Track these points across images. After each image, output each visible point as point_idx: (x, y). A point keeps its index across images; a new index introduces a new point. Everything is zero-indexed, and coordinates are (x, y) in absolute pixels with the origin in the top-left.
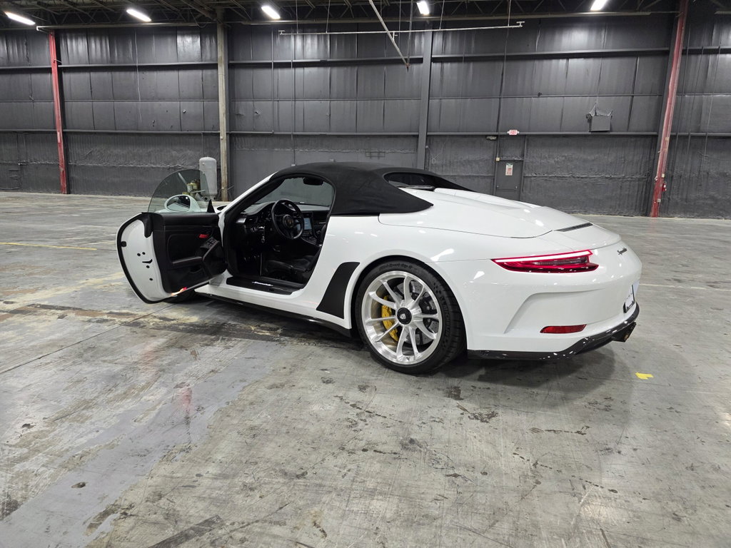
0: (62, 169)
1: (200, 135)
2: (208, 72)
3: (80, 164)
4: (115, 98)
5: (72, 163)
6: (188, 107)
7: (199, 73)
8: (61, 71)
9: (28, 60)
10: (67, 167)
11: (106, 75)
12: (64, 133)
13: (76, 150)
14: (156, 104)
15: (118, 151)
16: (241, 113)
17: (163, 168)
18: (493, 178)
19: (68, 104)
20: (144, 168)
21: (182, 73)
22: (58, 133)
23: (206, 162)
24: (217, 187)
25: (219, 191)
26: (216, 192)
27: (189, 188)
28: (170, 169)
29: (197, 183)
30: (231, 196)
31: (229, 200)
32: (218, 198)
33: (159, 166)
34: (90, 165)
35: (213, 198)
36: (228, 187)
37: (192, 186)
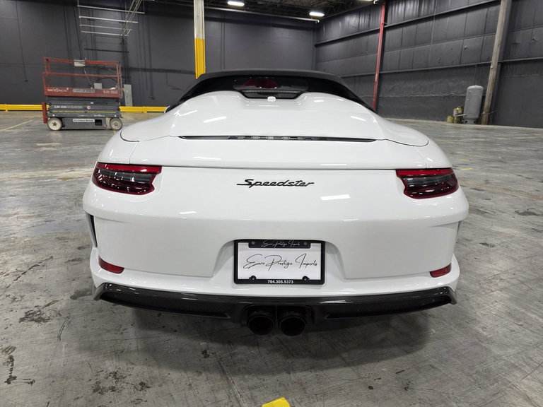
0: (374, 100)
1: (473, 66)
2: (493, 9)
3: (385, 96)
4: (416, 44)
5: (381, 96)
6: (469, 43)
7: (485, 11)
8: (385, 30)
9: (369, 25)
10: (378, 98)
11: (413, 27)
12: (380, 75)
13: (385, 86)
14: (444, 44)
15: (411, 85)
16: (518, 41)
17: (440, 97)
19: (386, 54)
20: (426, 97)
21: (471, 15)
22: (376, 75)
23: (473, 89)
24: (479, 112)
25: (480, 115)
26: (477, 116)
27: (455, 113)
28: (444, 97)
29: (462, 108)
30: (492, 120)
31: (488, 124)
32: (478, 121)
33: (437, 95)
34: (391, 96)
35: (472, 122)
36: (490, 112)
37: (457, 111)
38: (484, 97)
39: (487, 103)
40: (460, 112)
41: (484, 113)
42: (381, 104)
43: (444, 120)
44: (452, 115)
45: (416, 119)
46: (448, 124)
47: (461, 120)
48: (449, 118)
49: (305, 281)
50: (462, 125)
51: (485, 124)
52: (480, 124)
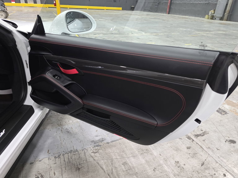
0: (169, 4)
3: (175, 2)
5: (173, 2)
10: (171, 3)
20: (196, 4)
24: (223, 13)
25: (224, 15)
26: (221, 16)
27: (210, 13)
28: (206, 3)
29: (214, 10)
30: (230, 19)
31: (227, 20)
32: (221, 19)
33: (202, 2)
34: (178, 2)
35: (219, 19)
36: (229, 13)
37: (212, 12)
38: (227, 5)
39: (228, 8)
40: (213, 13)
41: (226, 14)
42: (172, 7)
43: (204, 17)
44: (208, 14)
45: (189, 16)
46: (206, 20)
47: (213, 18)
48: (207, 16)
50: (213, 20)
51: (225, 21)
52: (222, 20)
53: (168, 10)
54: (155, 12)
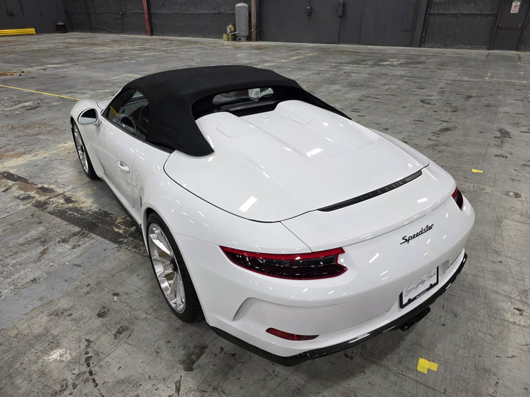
0: (146, 17)
3: (157, 11)
5: (152, 11)
10: (150, 14)
17: (212, 14)
18: (496, 16)
20: (199, 14)
23: (240, 7)
24: (248, 30)
25: (250, 32)
26: (247, 34)
27: (228, 30)
28: (216, 14)
29: (234, 25)
30: (260, 37)
31: (257, 41)
32: (249, 39)
33: (208, 12)
34: (163, 12)
35: (245, 39)
36: (257, 29)
37: (230, 28)
38: (250, 14)
39: (254, 21)
40: (233, 29)
41: (252, 30)
42: (154, 21)
43: (220, 37)
44: (226, 32)
46: (225, 42)
47: (235, 38)
48: (225, 36)
49: (432, 286)
50: (237, 43)
51: (254, 41)
52: (250, 41)
53: (148, 28)
54: (120, 33)
